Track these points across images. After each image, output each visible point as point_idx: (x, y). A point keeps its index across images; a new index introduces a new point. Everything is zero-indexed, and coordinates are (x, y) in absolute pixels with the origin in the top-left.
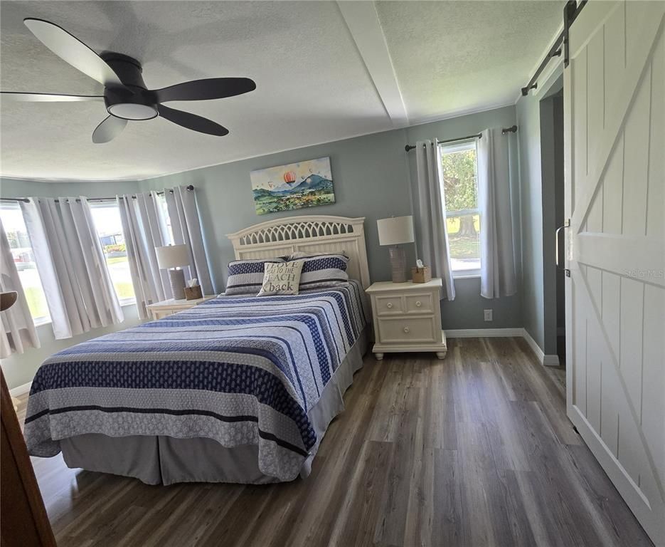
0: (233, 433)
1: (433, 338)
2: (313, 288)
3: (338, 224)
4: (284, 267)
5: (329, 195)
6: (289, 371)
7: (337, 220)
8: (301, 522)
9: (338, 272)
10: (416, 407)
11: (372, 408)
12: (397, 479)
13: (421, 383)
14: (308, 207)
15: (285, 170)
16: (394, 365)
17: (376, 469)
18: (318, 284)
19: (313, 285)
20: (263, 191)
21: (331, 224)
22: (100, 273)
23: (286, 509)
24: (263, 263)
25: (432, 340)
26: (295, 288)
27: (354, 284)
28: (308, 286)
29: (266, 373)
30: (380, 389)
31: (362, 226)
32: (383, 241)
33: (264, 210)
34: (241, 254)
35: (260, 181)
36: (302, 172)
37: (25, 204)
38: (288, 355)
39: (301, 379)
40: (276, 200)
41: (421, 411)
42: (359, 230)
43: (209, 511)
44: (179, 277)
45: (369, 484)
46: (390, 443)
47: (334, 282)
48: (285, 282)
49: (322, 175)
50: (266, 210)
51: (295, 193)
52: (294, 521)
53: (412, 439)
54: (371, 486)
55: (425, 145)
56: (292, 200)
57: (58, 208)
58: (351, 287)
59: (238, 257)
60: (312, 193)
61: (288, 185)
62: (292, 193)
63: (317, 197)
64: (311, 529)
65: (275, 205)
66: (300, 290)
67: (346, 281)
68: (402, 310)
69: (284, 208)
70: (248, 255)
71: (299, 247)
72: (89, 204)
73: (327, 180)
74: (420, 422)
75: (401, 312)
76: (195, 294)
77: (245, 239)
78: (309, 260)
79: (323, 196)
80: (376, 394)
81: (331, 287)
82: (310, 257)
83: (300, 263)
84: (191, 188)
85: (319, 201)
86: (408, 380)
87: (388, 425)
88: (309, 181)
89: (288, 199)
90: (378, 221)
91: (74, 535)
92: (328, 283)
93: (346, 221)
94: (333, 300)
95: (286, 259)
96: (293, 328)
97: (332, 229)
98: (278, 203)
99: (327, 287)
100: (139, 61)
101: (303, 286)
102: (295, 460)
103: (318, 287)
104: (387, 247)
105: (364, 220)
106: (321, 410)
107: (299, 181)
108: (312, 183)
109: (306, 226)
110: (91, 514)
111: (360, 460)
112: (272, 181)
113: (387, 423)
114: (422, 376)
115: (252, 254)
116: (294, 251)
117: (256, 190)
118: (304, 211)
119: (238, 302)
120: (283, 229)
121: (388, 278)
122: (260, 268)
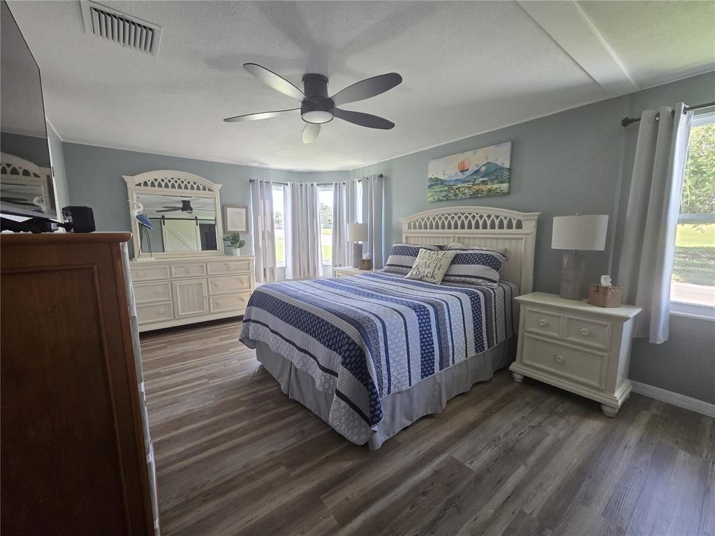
0: (323, 381)
1: (600, 383)
2: (458, 282)
3: (506, 218)
4: (435, 256)
5: (502, 185)
6: (378, 349)
7: (504, 213)
8: (351, 483)
9: (488, 270)
10: (529, 452)
11: (473, 426)
12: (456, 509)
13: (554, 431)
14: (477, 197)
15: (460, 158)
16: (531, 394)
17: (439, 485)
18: (463, 279)
19: (458, 278)
20: (437, 179)
21: (497, 217)
22: (315, 238)
23: (347, 465)
24: (418, 249)
25: (596, 384)
26: (439, 277)
27: (506, 287)
28: (453, 278)
29: (353, 342)
30: (498, 411)
31: (534, 223)
32: (557, 243)
33: (434, 199)
34: (407, 237)
35: (437, 170)
36: (476, 160)
37: (286, 187)
38: (381, 334)
39: (391, 361)
40: (446, 188)
41: (532, 460)
42: (530, 227)
43: (302, 431)
44: (359, 249)
45: (424, 493)
46: (471, 471)
47: (480, 281)
48: (430, 270)
49: (499, 163)
50: (436, 198)
51: (467, 182)
52: (347, 478)
53: (499, 482)
54: (425, 496)
55: (658, 115)
56: (461, 190)
57: (301, 189)
58: (499, 291)
59: (404, 241)
60: (484, 183)
61: (461, 173)
62: (464, 182)
63: (489, 187)
64: (354, 493)
65: (445, 193)
66: (444, 281)
67: (495, 282)
68: (558, 333)
69: (453, 197)
70: (412, 239)
71: (459, 238)
72: (318, 187)
73: (504, 168)
74: (521, 471)
75: (556, 335)
76: (366, 265)
77: (412, 224)
78: (462, 252)
79: (495, 186)
80: (487, 415)
81: (475, 285)
82: (464, 250)
83: (451, 254)
84: (381, 176)
85: (490, 190)
86: (538, 419)
87: (480, 452)
88: (483, 169)
89: (458, 189)
90: (555, 218)
91: (243, 399)
92: (474, 280)
93: (515, 215)
94: (466, 299)
95: (441, 248)
96: (399, 312)
97: (497, 222)
98: (447, 192)
99: (473, 283)
100: (326, 76)
101: (448, 278)
102: (365, 428)
103: (463, 282)
104: (560, 253)
105: (539, 215)
106: (412, 400)
107: (472, 169)
108: (486, 171)
109: (470, 217)
110: (253, 393)
111: (430, 466)
112: (446, 170)
113: (480, 449)
114: (562, 423)
115: (428, 239)
116: (454, 242)
117: (431, 178)
118: (472, 201)
119: (386, 279)
120: (446, 218)
121: (555, 290)
122: (414, 252)
